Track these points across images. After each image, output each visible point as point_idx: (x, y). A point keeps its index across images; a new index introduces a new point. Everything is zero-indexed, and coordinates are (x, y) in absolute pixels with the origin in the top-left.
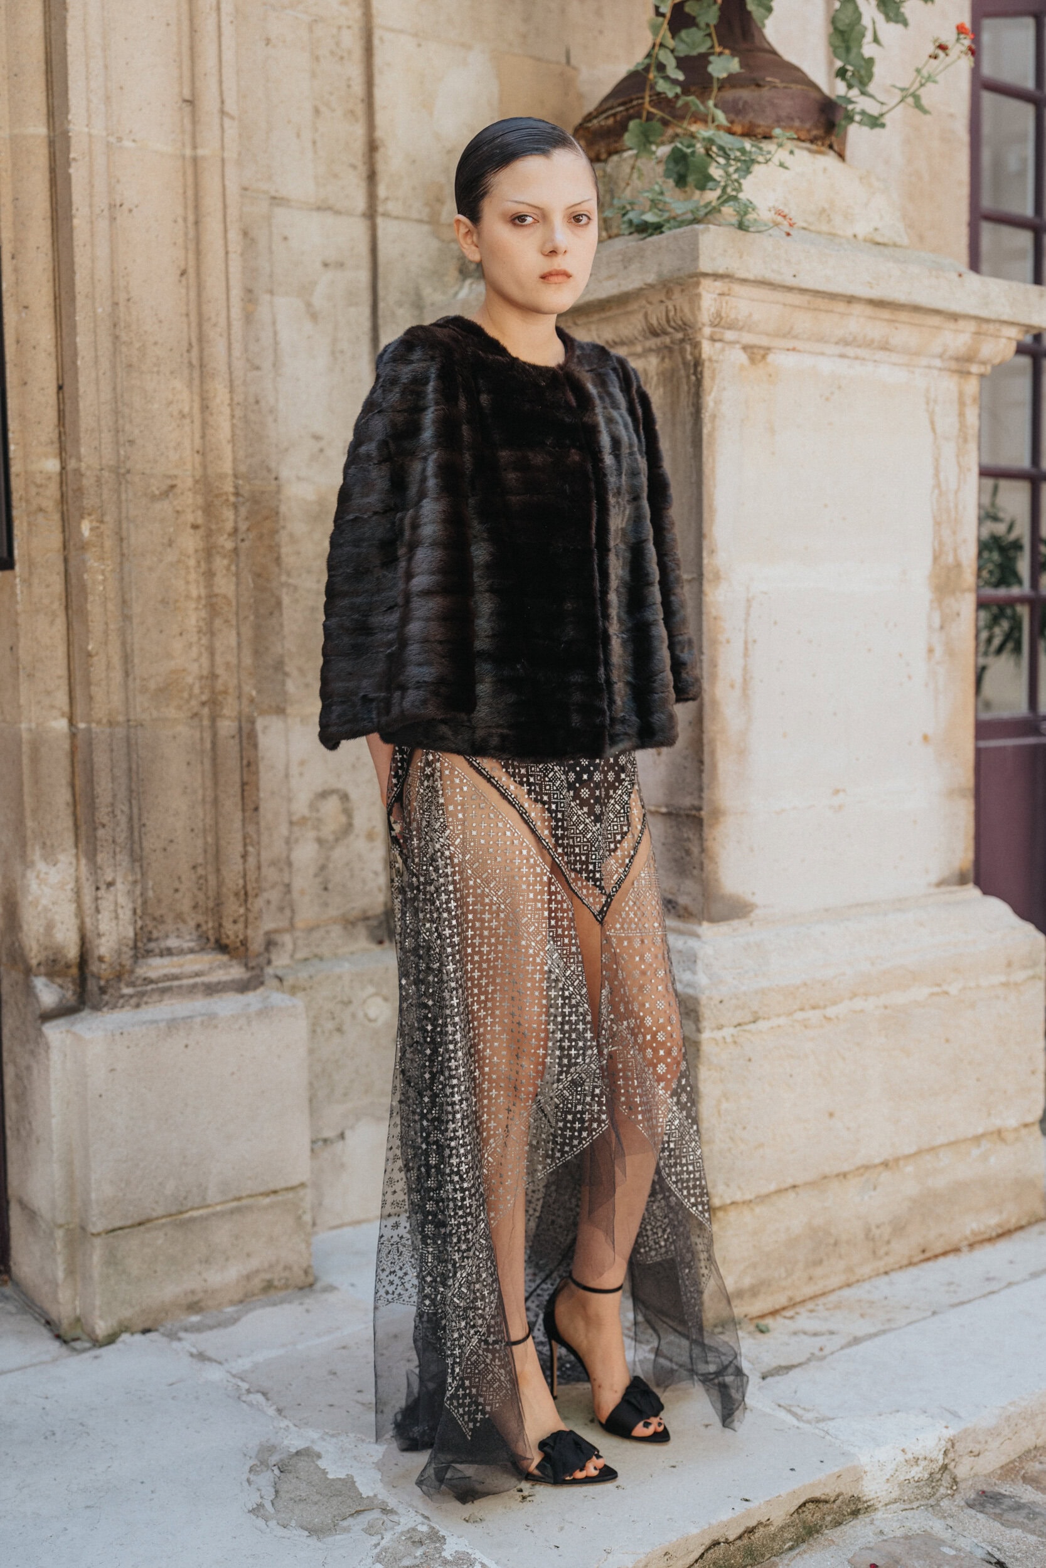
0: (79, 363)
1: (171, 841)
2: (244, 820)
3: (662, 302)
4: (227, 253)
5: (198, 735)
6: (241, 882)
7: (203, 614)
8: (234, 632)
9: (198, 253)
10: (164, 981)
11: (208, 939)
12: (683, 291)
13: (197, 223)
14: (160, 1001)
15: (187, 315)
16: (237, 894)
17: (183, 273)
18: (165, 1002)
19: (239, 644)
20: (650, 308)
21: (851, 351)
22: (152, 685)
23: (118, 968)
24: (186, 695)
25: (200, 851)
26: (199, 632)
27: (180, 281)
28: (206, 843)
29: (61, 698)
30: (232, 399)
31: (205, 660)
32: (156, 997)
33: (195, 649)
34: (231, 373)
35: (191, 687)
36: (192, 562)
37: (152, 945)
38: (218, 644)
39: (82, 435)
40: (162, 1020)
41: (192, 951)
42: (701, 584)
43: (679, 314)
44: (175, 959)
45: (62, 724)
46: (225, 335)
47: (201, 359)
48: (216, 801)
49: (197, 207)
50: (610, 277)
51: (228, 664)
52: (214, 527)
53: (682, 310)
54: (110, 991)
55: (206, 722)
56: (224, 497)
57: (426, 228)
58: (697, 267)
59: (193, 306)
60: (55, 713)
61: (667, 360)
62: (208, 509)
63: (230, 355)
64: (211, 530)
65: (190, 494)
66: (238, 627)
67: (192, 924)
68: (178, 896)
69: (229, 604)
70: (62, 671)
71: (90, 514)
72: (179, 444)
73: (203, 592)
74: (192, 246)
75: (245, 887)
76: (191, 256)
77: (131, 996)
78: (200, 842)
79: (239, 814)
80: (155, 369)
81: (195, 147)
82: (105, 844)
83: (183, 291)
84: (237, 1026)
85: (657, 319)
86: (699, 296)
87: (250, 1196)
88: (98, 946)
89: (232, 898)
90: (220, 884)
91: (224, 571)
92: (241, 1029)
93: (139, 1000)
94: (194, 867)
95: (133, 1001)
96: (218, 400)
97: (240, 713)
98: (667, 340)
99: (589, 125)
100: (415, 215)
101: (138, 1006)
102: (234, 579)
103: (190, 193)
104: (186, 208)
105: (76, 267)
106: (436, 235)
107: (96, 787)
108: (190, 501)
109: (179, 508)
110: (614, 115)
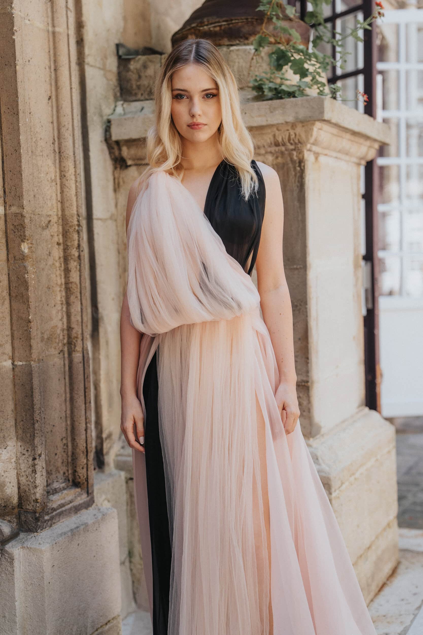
0: (22, 151)
1: (54, 426)
2: (85, 410)
3: (288, 130)
4: (71, 88)
5: (62, 363)
6: (85, 445)
7: (64, 294)
8: (79, 303)
9: (57, 88)
10: (59, 509)
11: (69, 480)
12: (303, 126)
13: (55, 70)
14: (59, 521)
15: (52, 123)
16: (83, 452)
17: (50, 98)
18: (62, 521)
19: (82, 309)
20: (277, 133)
21: (339, 155)
22: (46, 337)
23: (43, 504)
24: (57, 341)
25: (64, 429)
26: (62, 304)
27: (48, 103)
28: (67, 425)
29: (8, 348)
30: (75, 172)
31: (65, 320)
32: (57, 519)
33: (60, 314)
34: (75, 157)
35: (59, 335)
36: (58, 264)
37: (49, 488)
38: (72, 310)
39: (24, 193)
40: (68, 532)
41: (64, 489)
42: (306, 270)
43: (297, 137)
44: (60, 494)
45: (8, 364)
46: (72, 135)
47: (60, 148)
48: (72, 399)
49: (55, 61)
50: (260, 116)
51: (78, 321)
52: (69, 244)
53: (300, 136)
54: (41, 519)
55: (66, 355)
56: (74, 227)
57: (102, 72)
58: (323, 117)
59: (55, 117)
60: (6, 357)
61: (280, 158)
62: (65, 234)
63: (74, 146)
64: (68, 246)
65: (55, 225)
66: (81, 299)
67: (62, 472)
68: (57, 456)
69: (77, 288)
70: (8, 332)
71: (28, 240)
72: (51, 197)
73: (63, 281)
74: (53, 83)
75: (86, 448)
76: (53, 89)
77: (48, 520)
78: (64, 424)
79: (84, 406)
80: (41, 154)
81: (54, 26)
82: (38, 432)
83: (50, 108)
84: (95, 529)
85: (282, 139)
86: (312, 130)
87: (101, 627)
88: (35, 493)
89: (82, 455)
90: (75, 447)
91: (75, 269)
92: (97, 530)
93: (51, 522)
94: (62, 439)
95: (50, 522)
96: (70, 172)
97: (83, 349)
98: (283, 149)
99: (201, 28)
100: (98, 65)
101: (51, 526)
102: (78, 273)
103: (52, 52)
104: (50, 61)
105: (19, 95)
106: (105, 76)
107: (34, 399)
108: (56, 230)
109: (52, 234)
110: (220, 26)
